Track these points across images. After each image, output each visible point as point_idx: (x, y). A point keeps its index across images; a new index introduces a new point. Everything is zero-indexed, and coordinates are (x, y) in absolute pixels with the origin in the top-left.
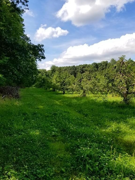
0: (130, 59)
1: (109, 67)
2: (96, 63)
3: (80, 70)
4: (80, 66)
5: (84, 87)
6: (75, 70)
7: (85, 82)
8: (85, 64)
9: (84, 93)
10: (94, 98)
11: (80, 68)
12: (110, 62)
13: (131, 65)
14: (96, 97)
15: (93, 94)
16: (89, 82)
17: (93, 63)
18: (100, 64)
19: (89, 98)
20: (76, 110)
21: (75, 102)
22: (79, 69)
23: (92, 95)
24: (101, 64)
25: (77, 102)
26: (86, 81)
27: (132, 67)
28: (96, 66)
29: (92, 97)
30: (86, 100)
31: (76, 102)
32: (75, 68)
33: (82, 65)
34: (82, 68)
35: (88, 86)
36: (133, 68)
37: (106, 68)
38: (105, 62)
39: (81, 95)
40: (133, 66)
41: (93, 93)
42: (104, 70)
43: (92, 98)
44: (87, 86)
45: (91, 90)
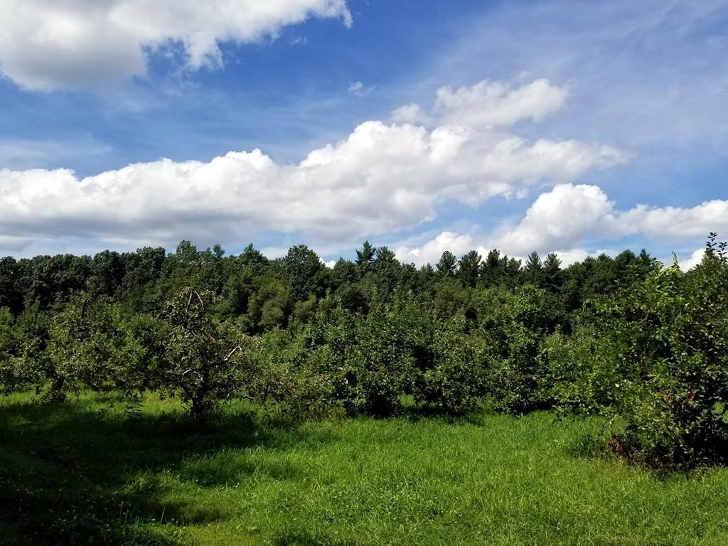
0: (251, 246)
1: (170, 272)
2: (114, 254)
3: (40, 278)
4: (38, 260)
5: (59, 368)
6: (14, 277)
7: (65, 349)
8: (64, 253)
9: (56, 389)
10: (97, 408)
11: (41, 269)
12: (174, 252)
13: (253, 272)
14: (104, 400)
15: (95, 393)
16: (80, 348)
17: (102, 254)
18: (132, 257)
19: (78, 408)
20: (32, 453)
21: (24, 426)
22: (31, 273)
23: (91, 394)
24: (134, 259)
25: (32, 425)
26: (67, 343)
27: (257, 278)
28: (115, 266)
29: (88, 403)
30: (67, 416)
31: (28, 425)
32: (11, 268)
33: (48, 258)
34: (49, 273)
35: (74, 361)
36: (260, 284)
37: (158, 276)
38: (153, 253)
39: (44, 398)
40: (260, 274)
41: (95, 389)
42: (150, 284)
43: (88, 409)
44: (71, 362)
45: (88, 378)
